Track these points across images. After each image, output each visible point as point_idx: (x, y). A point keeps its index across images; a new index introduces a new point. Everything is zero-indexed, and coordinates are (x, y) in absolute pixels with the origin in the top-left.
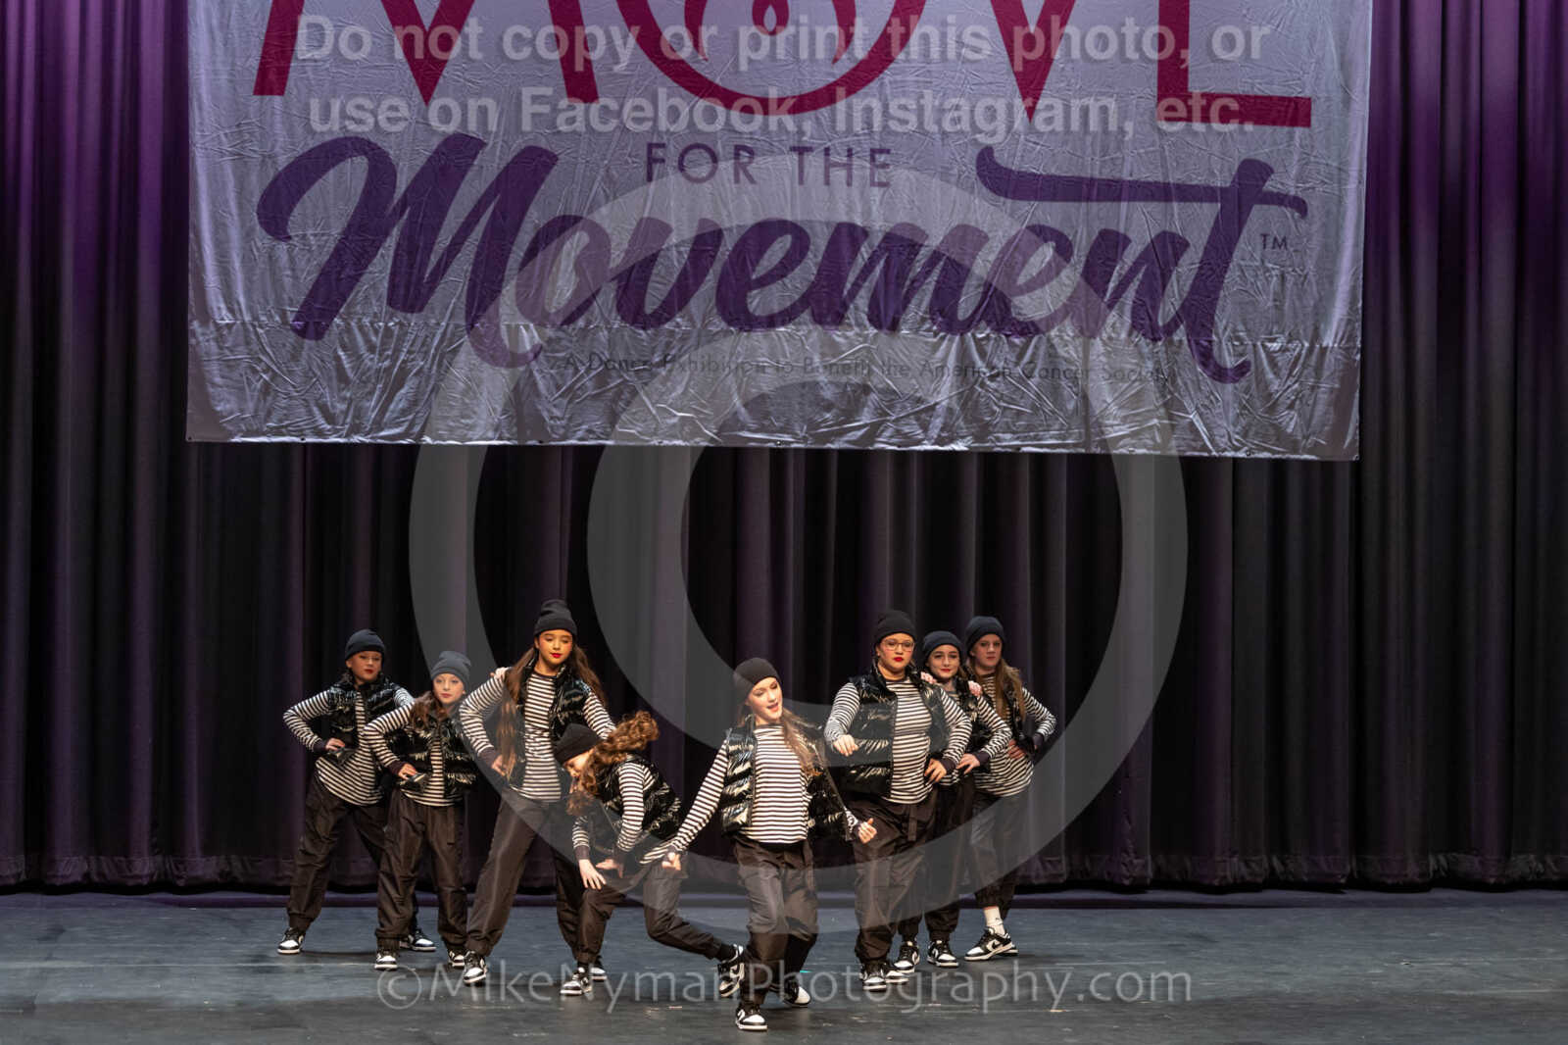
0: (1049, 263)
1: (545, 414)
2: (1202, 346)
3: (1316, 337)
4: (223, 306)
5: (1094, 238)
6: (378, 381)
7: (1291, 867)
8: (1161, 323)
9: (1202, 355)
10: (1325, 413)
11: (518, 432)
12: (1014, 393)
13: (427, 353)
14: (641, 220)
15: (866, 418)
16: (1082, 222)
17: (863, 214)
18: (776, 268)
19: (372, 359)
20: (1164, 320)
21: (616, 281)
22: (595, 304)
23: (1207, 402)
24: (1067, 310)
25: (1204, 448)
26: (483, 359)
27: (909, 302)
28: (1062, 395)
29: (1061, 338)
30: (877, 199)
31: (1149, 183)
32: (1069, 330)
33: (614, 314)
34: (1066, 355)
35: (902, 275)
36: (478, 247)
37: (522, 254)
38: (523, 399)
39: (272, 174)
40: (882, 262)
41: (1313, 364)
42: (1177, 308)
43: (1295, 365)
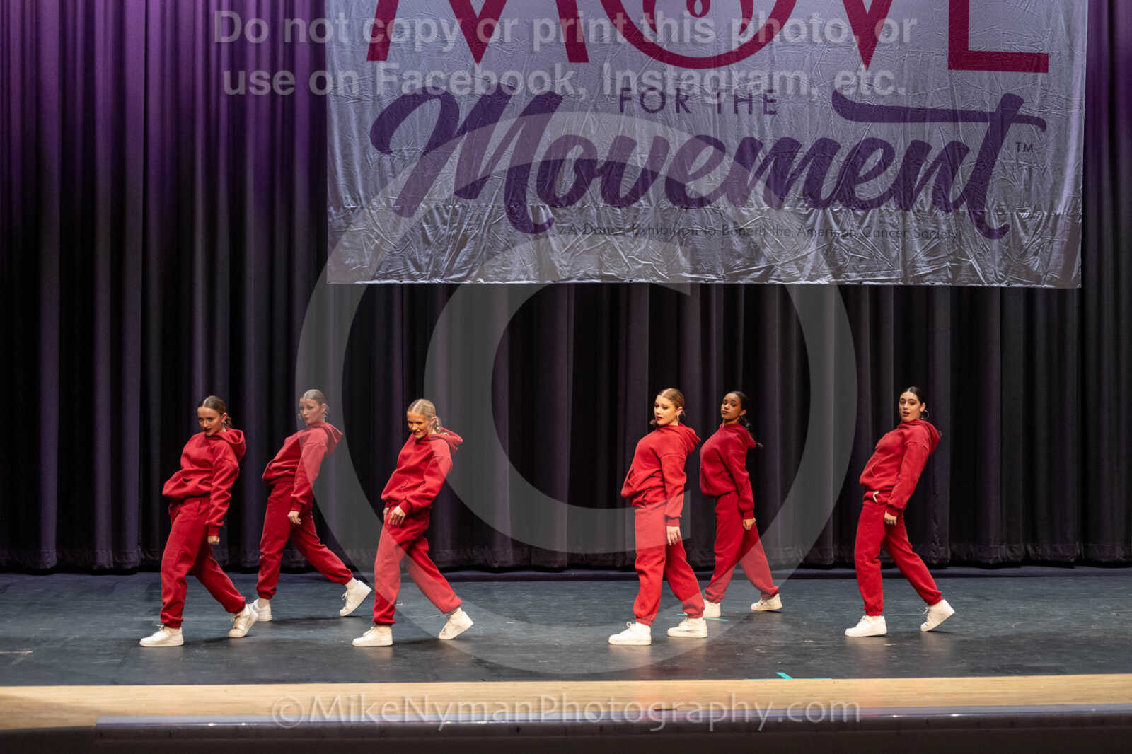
0: (880, 163)
1: (557, 264)
2: (978, 215)
3: (1052, 207)
4: (348, 196)
5: (908, 145)
6: (449, 244)
7: (1040, 551)
8: (951, 201)
9: (978, 220)
10: (1058, 258)
11: (540, 275)
12: (857, 246)
13: (480, 224)
14: (617, 137)
15: (762, 264)
16: (899, 136)
17: (759, 131)
18: (704, 167)
19: (445, 229)
20: (953, 198)
21: (601, 177)
22: (588, 192)
23: (981, 252)
24: (891, 193)
25: (980, 281)
26: (517, 228)
27: (790, 188)
28: (889, 248)
29: (888, 211)
30: (769, 122)
31: (943, 110)
32: (892, 205)
33: (600, 198)
34: (891, 222)
35: (785, 171)
36: (512, 156)
37: (541, 160)
38: (543, 253)
39: (379, 111)
40: (772, 163)
41: (1050, 225)
42: (962, 189)
43: (1038, 227)
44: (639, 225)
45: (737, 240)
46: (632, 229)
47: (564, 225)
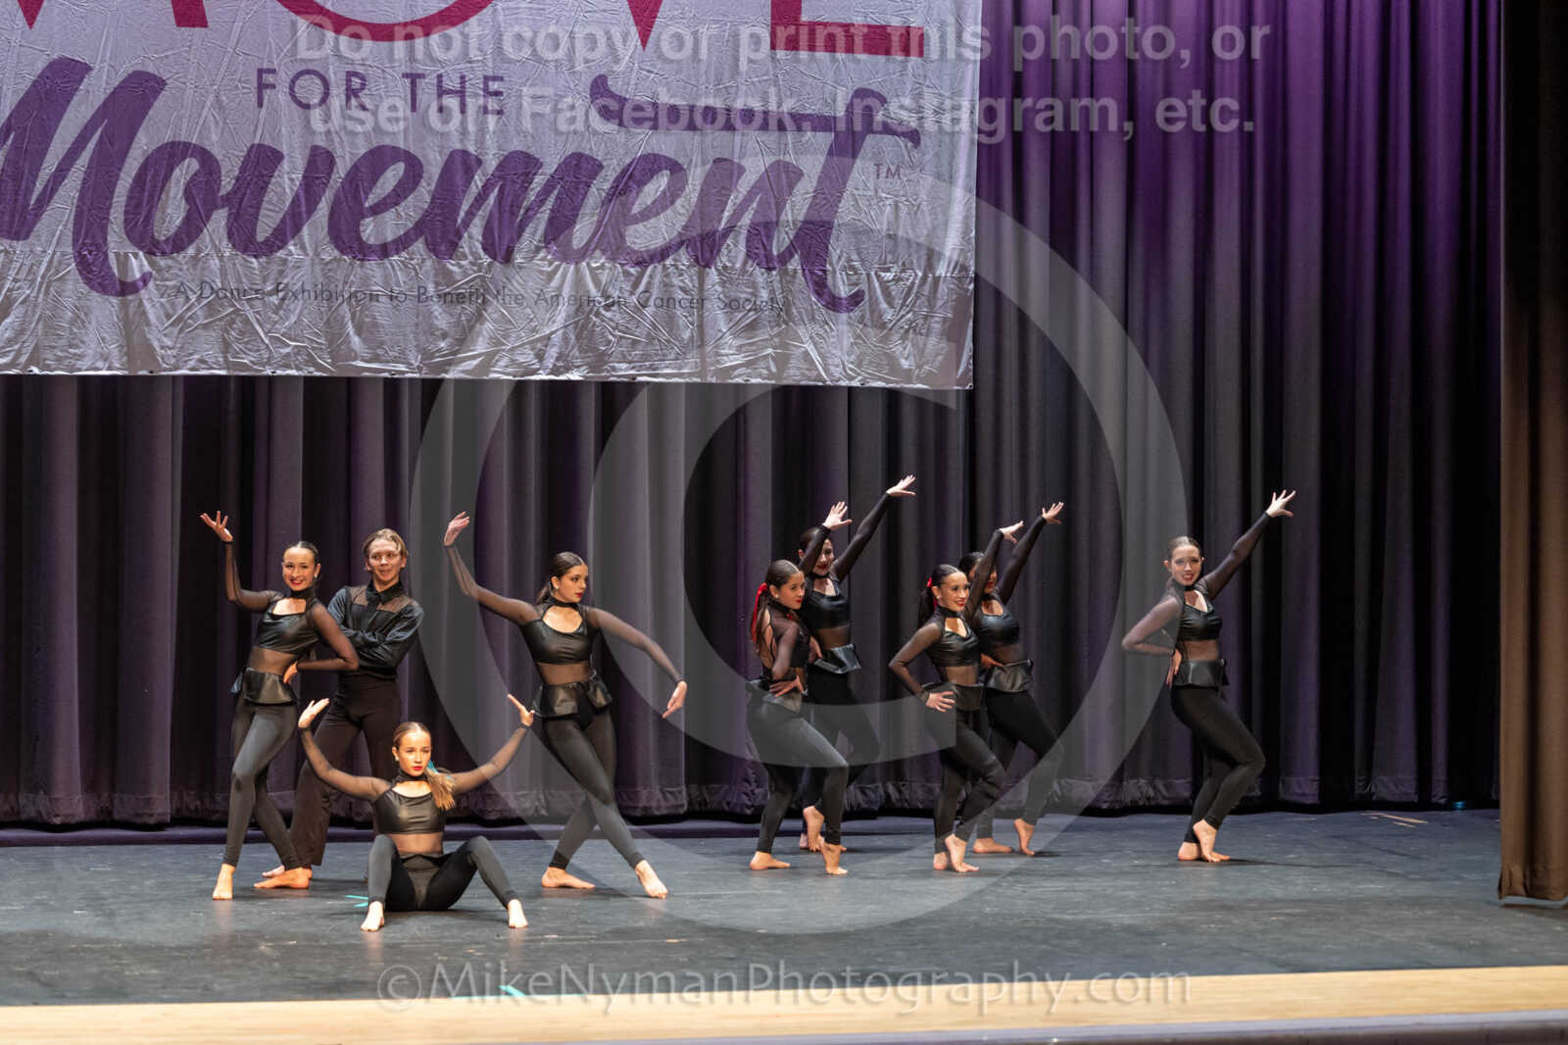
0: (664, 192)
1: (156, 344)
2: (818, 276)
3: (930, 267)
5: (709, 166)
7: (906, 793)
8: (775, 253)
9: (816, 283)
11: (129, 362)
12: (628, 322)
13: (32, 282)
14: (252, 146)
16: (695, 151)
17: (476, 141)
18: (389, 196)
20: (778, 250)
21: (226, 209)
22: (205, 231)
23: (821, 332)
24: (681, 240)
25: (819, 377)
26: (92, 288)
27: (523, 231)
28: (678, 324)
29: (677, 268)
30: (492, 127)
31: (763, 112)
32: (684, 258)
33: (225, 241)
34: (681, 284)
35: (515, 206)
36: (85, 172)
37: (131, 181)
38: (133, 327)
40: (496, 190)
41: (926, 293)
42: (791, 237)
43: (908, 294)
44: (287, 285)
45: (440, 310)
46: (277, 291)
47: (167, 283)
